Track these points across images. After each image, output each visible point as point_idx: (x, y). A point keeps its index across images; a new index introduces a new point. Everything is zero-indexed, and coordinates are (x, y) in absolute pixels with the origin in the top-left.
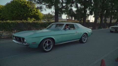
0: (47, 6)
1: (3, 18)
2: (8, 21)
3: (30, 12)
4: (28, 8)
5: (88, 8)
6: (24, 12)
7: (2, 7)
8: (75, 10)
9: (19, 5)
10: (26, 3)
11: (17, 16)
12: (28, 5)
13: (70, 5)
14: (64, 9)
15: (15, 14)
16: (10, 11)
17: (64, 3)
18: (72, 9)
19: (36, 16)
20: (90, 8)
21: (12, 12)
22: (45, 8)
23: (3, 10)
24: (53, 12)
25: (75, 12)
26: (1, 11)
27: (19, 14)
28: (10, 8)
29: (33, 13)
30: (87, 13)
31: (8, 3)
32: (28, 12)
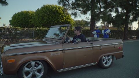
0: (81, 11)
1: (33, 24)
2: (42, 28)
3: (61, 18)
4: (60, 14)
5: (131, 12)
6: (55, 18)
7: (32, 12)
8: (115, 16)
9: (50, 11)
10: (57, 9)
11: (48, 23)
12: (59, 10)
13: (109, 10)
14: (102, 14)
15: (45, 20)
16: (40, 18)
17: (102, 8)
18: (110, 15)
19: (68, 22)
20: (133, 13)
21: (43, 18)
22: (79, 14)
23: (34, 16)
24: (88, 18)
25: (114, 18)
26: (32, 17)
27: (50, 20)
28: (41, 14)
29: (64, 19)
30: (130, 19)
31: (39, 9)
32: (58, 18)
